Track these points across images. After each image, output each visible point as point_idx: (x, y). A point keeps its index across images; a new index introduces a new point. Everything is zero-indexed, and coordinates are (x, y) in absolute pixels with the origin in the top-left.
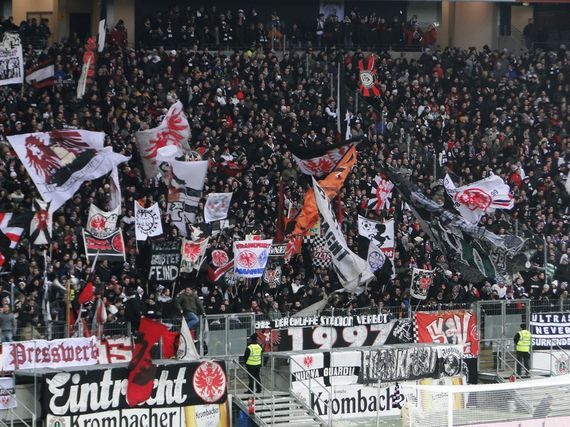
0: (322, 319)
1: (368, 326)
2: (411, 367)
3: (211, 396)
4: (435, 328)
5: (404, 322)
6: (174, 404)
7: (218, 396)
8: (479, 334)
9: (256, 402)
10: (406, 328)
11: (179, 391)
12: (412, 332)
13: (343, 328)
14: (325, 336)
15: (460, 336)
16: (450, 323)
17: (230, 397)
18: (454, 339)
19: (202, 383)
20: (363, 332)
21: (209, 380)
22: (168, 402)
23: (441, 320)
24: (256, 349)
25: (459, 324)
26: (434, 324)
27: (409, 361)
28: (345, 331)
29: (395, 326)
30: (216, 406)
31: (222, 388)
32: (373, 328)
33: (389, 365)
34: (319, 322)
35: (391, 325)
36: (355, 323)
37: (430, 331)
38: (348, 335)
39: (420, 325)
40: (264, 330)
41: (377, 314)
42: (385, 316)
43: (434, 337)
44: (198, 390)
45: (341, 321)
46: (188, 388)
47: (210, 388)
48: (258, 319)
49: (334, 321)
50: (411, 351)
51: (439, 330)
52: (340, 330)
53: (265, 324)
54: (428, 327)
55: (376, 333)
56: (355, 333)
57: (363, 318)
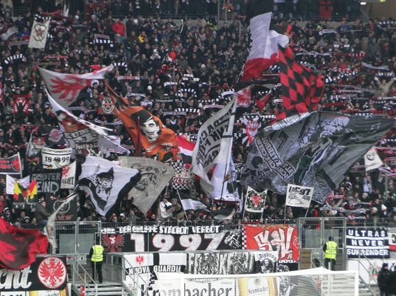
0: (161, 228)
1: (202, 235)
2: (232, 267)
3: (53, 284)
4: (262, 238)
5: (234, 233)
6: (20, 289)
7: (58, 284)
8: (300, 243)
9: (86, 289)
10: (236, 237)
11: (24, 279)
12: (241, 241)
13: (179, 235)
14: (163, 241)
15: (283, 245)
16: (275, 234)
17: (69, 285)
18: (278, 247)
19: (46, 274)
20: (197, 240)
21: (51, 271)
22: (15, 287)
23: (267, 232)
24: (99, 249)
25: (283, 236)
26: (261, 235)
27: (230, 262)
28: (182, 238)
29: (226, 236)
30: (57, 292)
31: (63, 278)
32: (206, 237)
33: (212, 265)
34: (158, 230)
35: (222, 235)
36: (190, 232)
37: (257, 240)
38: (184, 241)
39: (248, 235)
40: (109, 235)
41: (210, 225)
42: (217, 227)
43: (260, 245)
44: (42, 279)
45: (178, 230)
46: (33, 278)
47: (52, 278)
48: (104, 226)
49: (171, 229)
50: (231, 255)
51: (265, 239)
52: (177, 237)
53: (111, 231)
54: (256, 237)
55: (209, 241)
56: (191, 240)
57: (198, 228)
